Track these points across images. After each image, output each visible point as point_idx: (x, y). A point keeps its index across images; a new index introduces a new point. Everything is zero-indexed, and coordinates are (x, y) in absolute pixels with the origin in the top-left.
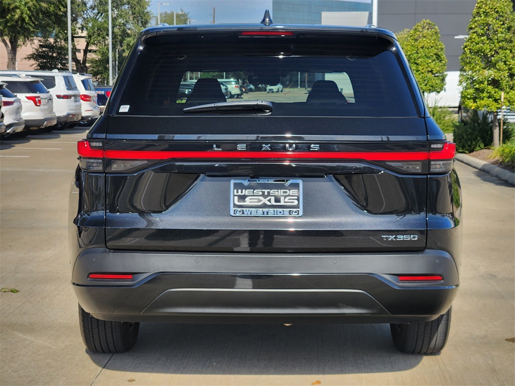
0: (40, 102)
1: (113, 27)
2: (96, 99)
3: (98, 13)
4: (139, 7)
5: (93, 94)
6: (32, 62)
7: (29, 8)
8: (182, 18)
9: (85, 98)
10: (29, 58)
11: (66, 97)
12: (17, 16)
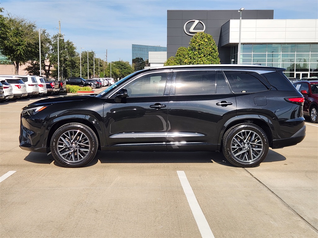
0: (20, 87)
1: (60, 58)
2: (46, 86)
3: (54, 52)
4: (71, 49)
5: (44, 84)
6: (26, 71)
7: (23, 50)
8: (92, 53)
9: (41, 86)
10: (25, 70)
11: (33, 85)
12: (18, 53)
